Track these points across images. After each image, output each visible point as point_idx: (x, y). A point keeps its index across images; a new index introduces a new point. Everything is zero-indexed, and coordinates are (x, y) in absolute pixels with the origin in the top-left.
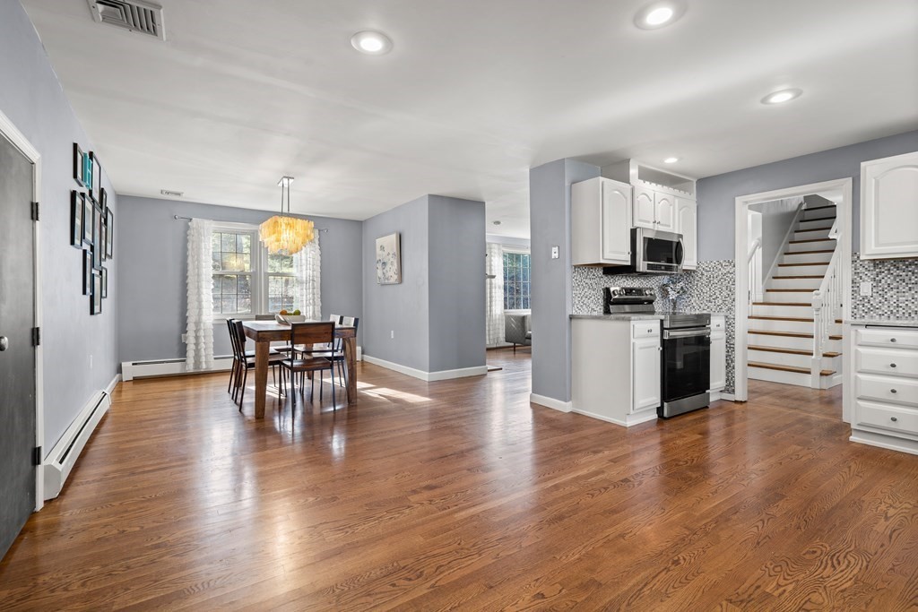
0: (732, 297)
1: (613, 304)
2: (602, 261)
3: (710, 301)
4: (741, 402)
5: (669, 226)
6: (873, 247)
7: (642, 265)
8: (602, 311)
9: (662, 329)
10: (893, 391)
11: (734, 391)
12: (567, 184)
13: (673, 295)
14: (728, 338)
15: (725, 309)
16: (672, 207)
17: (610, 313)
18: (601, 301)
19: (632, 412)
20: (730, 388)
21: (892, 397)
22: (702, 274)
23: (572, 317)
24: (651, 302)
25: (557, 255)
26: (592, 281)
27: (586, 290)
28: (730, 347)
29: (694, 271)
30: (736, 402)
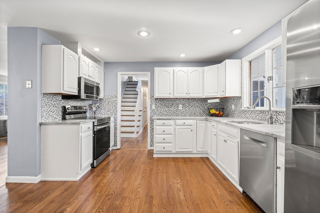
0: (116, 110)
1: (68, 114)
2: (62, 92)
3: (108, 111)
4: (119, 149)
5: (94, 79)
6: (157, 94)
7: (83, 95)
8: (61, 118)
9: (94, 126)
10: (164, 139)
11: (117, 145)
12: (39, 44)
13: (94, 109)
14: (115, 126)
15: (114, 114)
16: (95, 71)
17: (66, 119)
18: (61, 113)
19: (80, 172)
20: (115, 145)
21: (164, 141)
22: (106, 100)
23: (41, 124)
24: (85, 112)
25: (30, 86)
26: (55, 103)
27: (51, 107)
28: (116, 129)
29: (102, 99)
30: (117, 149)
